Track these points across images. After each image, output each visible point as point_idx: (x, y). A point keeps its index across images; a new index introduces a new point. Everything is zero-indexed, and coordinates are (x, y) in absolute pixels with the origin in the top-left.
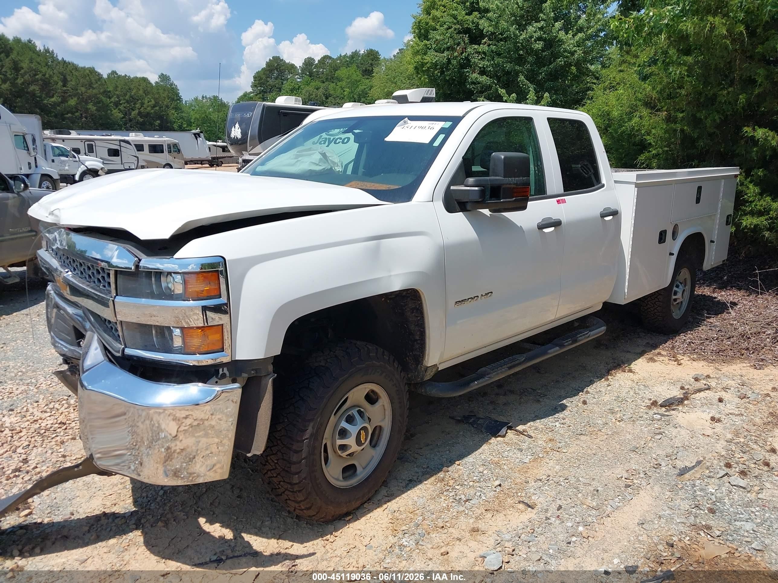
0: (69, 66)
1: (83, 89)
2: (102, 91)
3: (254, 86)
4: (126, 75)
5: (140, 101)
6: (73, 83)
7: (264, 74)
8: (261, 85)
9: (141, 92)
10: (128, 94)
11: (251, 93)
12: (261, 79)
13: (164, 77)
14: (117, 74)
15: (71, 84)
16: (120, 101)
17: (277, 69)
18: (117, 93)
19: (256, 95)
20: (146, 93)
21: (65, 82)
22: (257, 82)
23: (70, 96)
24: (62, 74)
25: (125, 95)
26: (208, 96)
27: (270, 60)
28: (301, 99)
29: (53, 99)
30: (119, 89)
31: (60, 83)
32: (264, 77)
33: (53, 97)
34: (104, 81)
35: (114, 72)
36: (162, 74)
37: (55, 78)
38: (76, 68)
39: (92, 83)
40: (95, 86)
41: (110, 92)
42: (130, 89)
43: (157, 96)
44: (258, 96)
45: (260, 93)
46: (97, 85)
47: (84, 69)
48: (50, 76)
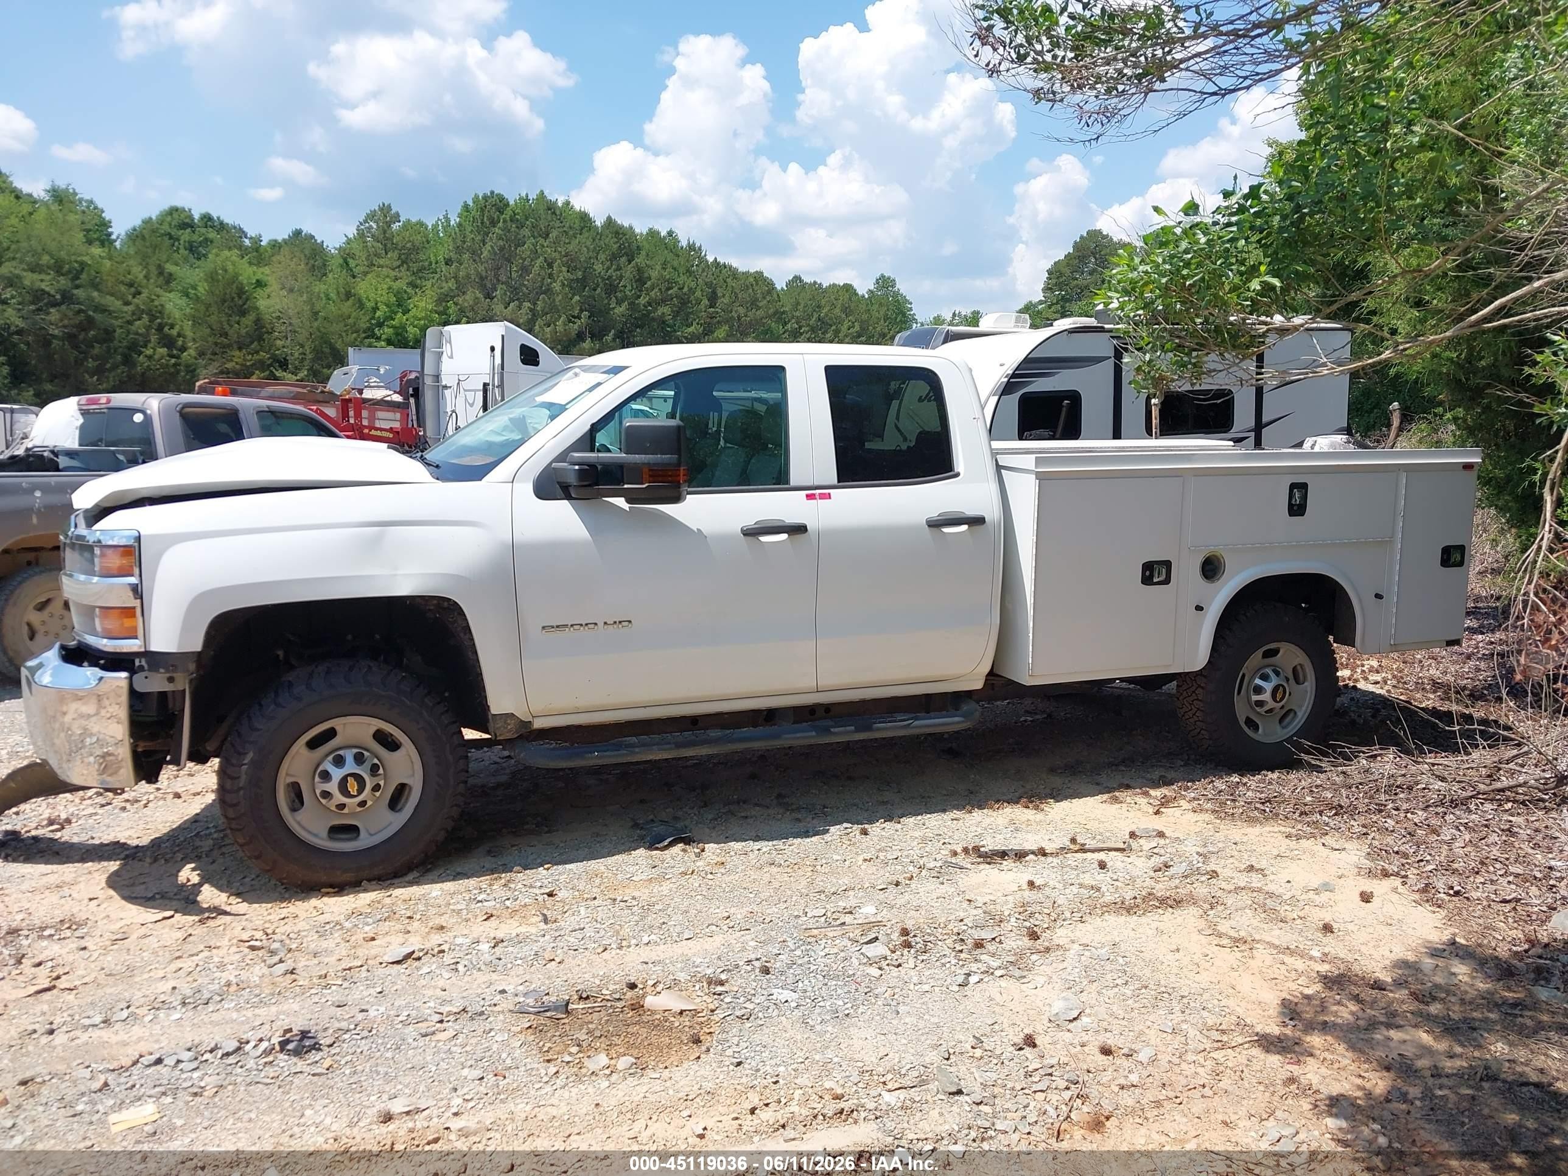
0: (724, 271)
1: (742, 310)
2: (771, 311)
3: (1047, 289)
4: (815, 283)
5: (834, 327)
6: (726, 300)
7: (1068, 265)
8: (1060, 286)
9: (837, 311)
10: (816, 316)
11: (1041, 302)
12: (1061, 274)
13: (885, 283)
14: (801, 281)
15: (723, 301)
16: (800, 328)
17: (1094, 254)
18: (797, 314)
19: (1050, 307)
20: (848, 311)
21: (713, 299)
22: (1054, 281)
23: (719, 322)
24: (709, 285)
25: (810, 317)
26: (963, 313)
27: (1082, 237)
28: (1027, 316)
29: (690, 330)
30: (801, 307)
31: (705, 302)
32: (1067, 271)
33: (689, 325)
34: (775, 296)
35: (797, 278)
36: (883, 276)
37: (698, 294)
38: (734, 273)
39: (757, 300)
40: (760, 304)
41: (784, 312)
42: (819, 307)
43: (865, 317)
44: (1053, 308)
45: (1057, 303)
46: (765, 302)
47: (747, 274)
48: (690, 289)
